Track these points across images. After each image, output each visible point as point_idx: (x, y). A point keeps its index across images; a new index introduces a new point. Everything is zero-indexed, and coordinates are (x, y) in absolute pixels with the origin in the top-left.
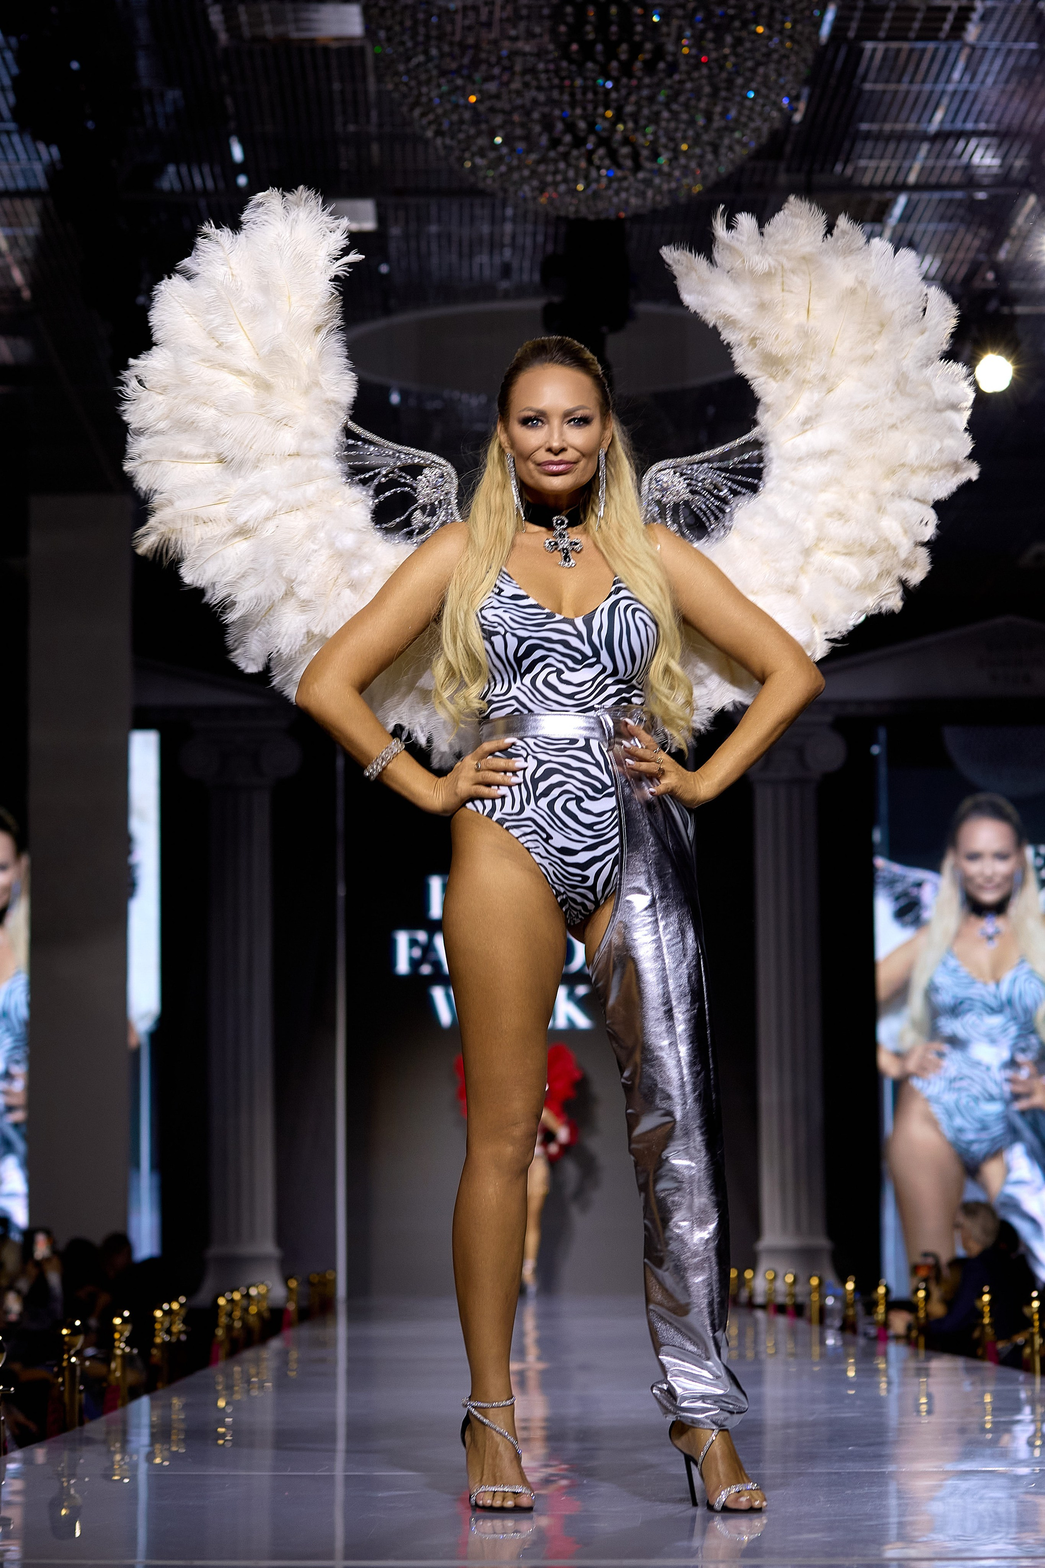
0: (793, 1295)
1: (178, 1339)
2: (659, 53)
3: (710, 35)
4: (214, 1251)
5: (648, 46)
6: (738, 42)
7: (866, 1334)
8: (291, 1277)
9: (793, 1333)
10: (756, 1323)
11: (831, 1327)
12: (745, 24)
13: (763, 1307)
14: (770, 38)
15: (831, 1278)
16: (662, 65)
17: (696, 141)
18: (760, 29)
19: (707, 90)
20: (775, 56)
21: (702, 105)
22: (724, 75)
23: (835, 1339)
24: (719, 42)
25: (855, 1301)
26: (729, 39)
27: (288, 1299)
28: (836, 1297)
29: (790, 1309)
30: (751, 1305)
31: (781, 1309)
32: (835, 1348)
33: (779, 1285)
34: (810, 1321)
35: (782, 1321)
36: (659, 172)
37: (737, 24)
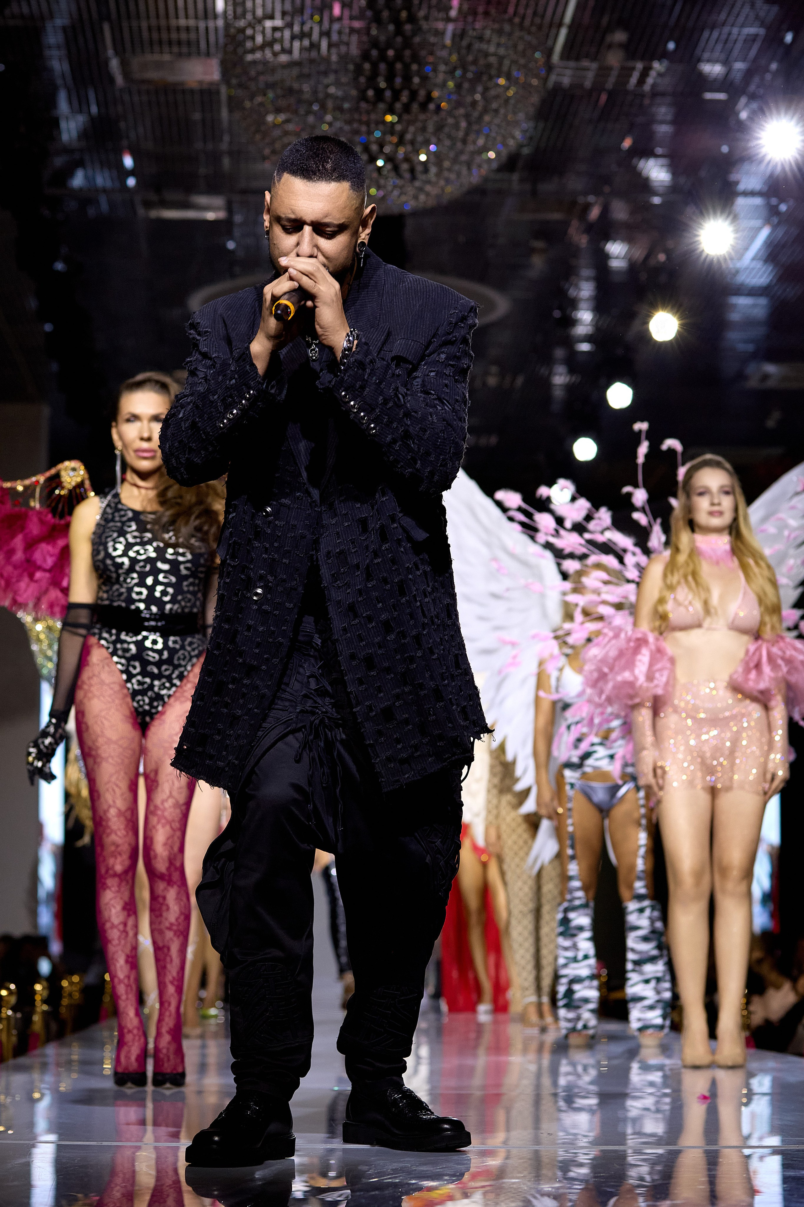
2: (429, 98)
3: (466, 85)
5: (422, 93)
6: (486, 89)
12: (491, 78)
14: (508, 88)
16: (432, 106)
17: (455, 161)
18: (502, 81)
19: (463, 124)
20: (512, 101)
21: (461, 134)
22: (476, 114)
24: (472, 91)
26: (480, 89)
36: (429, 182)
37: (485, 78)
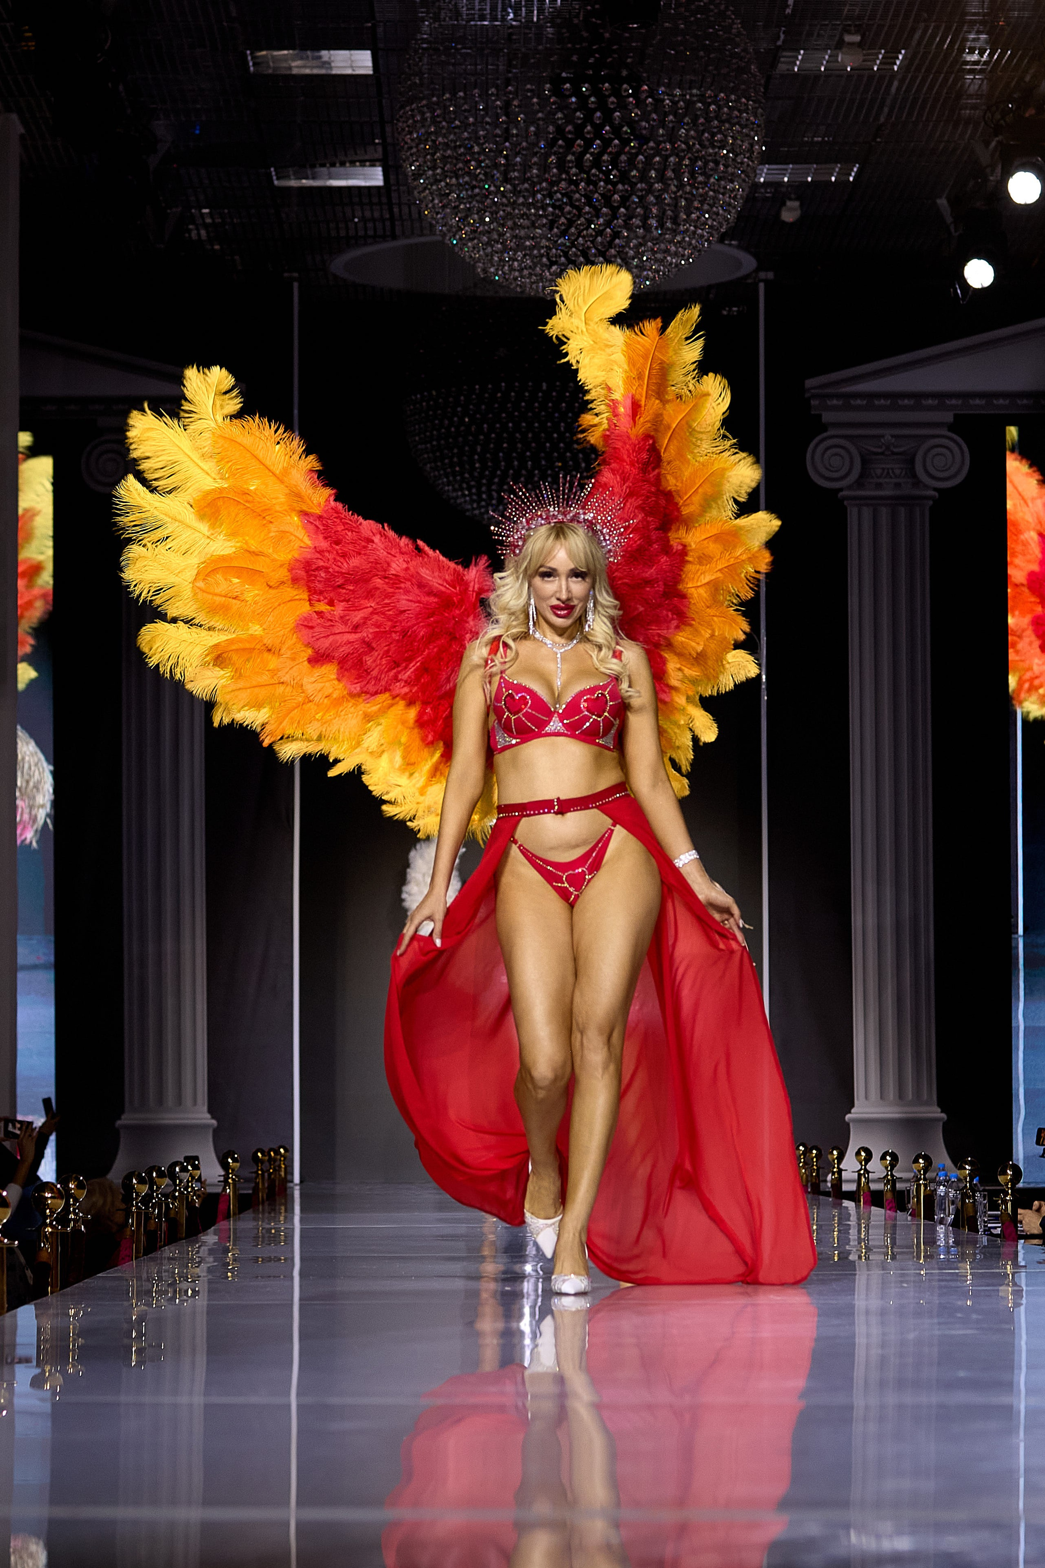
0: (894, 1182)
1: (76, 1230)
4: (126, 1119)
7: (988, 1231)
8: (230, 1154)
9: (892, 1228)
10: (844, 1216)
11: (942, 1221)
13: (852, 1196)
15: (942, 1158)
23: (947, 1237)
25: (973, 1189)
27: (226, 1182)
28: (947, 1183)
29: (889, 1196)
30: (838, 1193)
31: (876, 1199)
32: (947, 1247)
33: (876, 1167)
34: (915, 1214)
35: (877, 1212)
